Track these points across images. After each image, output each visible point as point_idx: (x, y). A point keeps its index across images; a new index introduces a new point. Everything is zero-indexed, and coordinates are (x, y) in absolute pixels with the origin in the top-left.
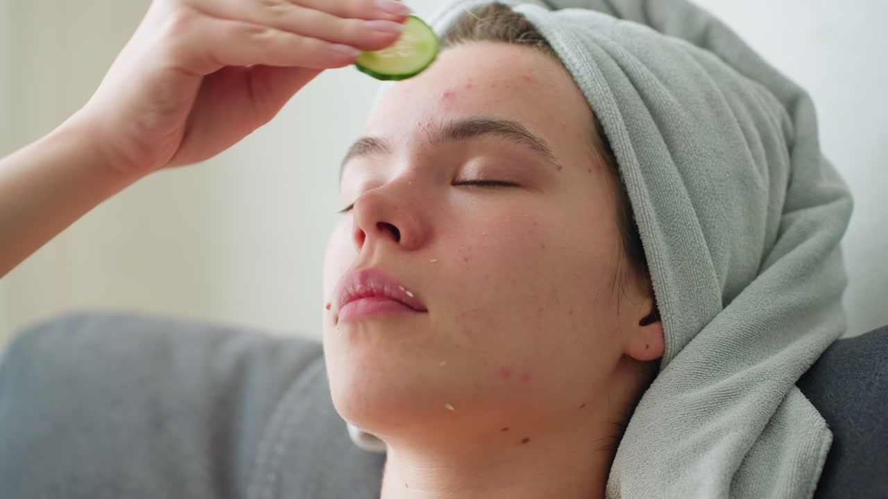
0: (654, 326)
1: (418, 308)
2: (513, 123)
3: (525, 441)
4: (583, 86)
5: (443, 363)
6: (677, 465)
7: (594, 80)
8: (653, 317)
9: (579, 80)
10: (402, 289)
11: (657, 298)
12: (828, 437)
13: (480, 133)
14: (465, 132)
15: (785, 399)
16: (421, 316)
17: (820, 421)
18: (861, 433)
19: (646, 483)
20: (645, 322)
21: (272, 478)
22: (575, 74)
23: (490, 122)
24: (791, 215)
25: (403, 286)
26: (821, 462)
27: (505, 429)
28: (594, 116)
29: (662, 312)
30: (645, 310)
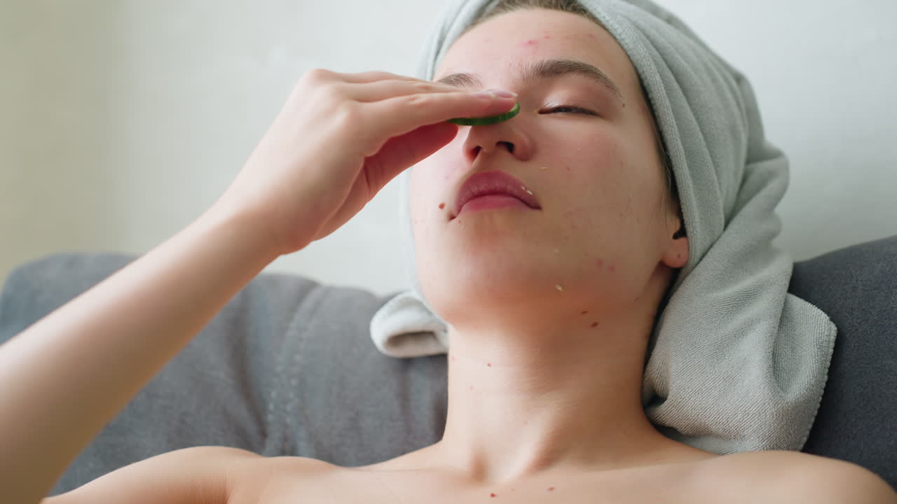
0: (682, 240)
1: (532, 204)
2: (592, 67)
3: (595, 325)
4: (625, 47)
5: (557, 251)
6: (722, 348)
7: (635, 42)
8: (682, 233)
9: (622, 42)
10: (523, 188)
11: (684, 218)
12: (834, 328)
13: (566, 72)
14: (553, 72)
15: (786, 302)
16: (536, 212)
17: (824, 317)
18: (859, 324)
19: (696, 362)
20: (676, 236)
21: (294, 382)
22: (618, 37)
23: (575, 63)
24: (751, 166)
25: (524, 186)
26: (832, 345)
27: (584, 312)
28: (636, 69)
29: (689, 229)
30: (677, 226)
